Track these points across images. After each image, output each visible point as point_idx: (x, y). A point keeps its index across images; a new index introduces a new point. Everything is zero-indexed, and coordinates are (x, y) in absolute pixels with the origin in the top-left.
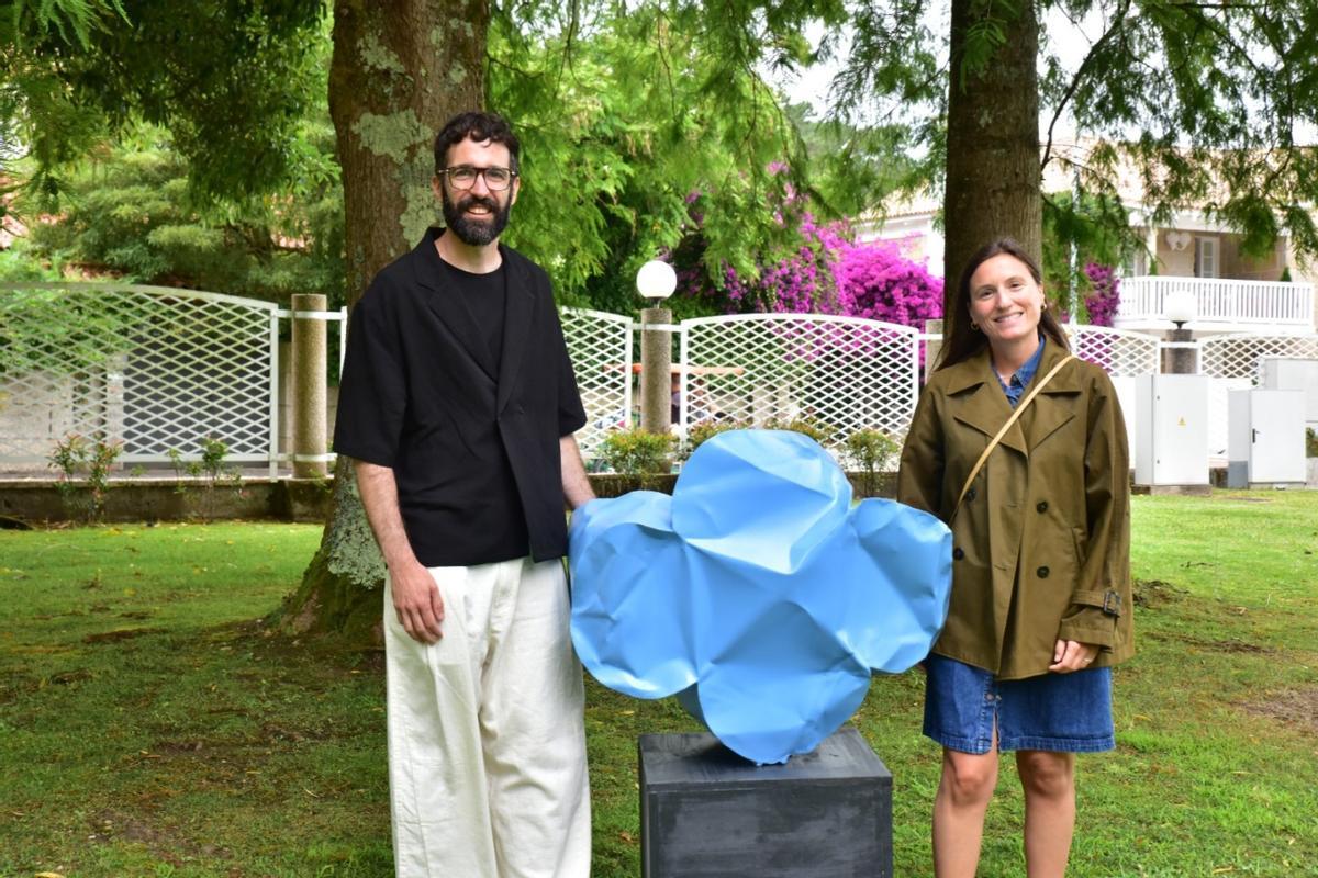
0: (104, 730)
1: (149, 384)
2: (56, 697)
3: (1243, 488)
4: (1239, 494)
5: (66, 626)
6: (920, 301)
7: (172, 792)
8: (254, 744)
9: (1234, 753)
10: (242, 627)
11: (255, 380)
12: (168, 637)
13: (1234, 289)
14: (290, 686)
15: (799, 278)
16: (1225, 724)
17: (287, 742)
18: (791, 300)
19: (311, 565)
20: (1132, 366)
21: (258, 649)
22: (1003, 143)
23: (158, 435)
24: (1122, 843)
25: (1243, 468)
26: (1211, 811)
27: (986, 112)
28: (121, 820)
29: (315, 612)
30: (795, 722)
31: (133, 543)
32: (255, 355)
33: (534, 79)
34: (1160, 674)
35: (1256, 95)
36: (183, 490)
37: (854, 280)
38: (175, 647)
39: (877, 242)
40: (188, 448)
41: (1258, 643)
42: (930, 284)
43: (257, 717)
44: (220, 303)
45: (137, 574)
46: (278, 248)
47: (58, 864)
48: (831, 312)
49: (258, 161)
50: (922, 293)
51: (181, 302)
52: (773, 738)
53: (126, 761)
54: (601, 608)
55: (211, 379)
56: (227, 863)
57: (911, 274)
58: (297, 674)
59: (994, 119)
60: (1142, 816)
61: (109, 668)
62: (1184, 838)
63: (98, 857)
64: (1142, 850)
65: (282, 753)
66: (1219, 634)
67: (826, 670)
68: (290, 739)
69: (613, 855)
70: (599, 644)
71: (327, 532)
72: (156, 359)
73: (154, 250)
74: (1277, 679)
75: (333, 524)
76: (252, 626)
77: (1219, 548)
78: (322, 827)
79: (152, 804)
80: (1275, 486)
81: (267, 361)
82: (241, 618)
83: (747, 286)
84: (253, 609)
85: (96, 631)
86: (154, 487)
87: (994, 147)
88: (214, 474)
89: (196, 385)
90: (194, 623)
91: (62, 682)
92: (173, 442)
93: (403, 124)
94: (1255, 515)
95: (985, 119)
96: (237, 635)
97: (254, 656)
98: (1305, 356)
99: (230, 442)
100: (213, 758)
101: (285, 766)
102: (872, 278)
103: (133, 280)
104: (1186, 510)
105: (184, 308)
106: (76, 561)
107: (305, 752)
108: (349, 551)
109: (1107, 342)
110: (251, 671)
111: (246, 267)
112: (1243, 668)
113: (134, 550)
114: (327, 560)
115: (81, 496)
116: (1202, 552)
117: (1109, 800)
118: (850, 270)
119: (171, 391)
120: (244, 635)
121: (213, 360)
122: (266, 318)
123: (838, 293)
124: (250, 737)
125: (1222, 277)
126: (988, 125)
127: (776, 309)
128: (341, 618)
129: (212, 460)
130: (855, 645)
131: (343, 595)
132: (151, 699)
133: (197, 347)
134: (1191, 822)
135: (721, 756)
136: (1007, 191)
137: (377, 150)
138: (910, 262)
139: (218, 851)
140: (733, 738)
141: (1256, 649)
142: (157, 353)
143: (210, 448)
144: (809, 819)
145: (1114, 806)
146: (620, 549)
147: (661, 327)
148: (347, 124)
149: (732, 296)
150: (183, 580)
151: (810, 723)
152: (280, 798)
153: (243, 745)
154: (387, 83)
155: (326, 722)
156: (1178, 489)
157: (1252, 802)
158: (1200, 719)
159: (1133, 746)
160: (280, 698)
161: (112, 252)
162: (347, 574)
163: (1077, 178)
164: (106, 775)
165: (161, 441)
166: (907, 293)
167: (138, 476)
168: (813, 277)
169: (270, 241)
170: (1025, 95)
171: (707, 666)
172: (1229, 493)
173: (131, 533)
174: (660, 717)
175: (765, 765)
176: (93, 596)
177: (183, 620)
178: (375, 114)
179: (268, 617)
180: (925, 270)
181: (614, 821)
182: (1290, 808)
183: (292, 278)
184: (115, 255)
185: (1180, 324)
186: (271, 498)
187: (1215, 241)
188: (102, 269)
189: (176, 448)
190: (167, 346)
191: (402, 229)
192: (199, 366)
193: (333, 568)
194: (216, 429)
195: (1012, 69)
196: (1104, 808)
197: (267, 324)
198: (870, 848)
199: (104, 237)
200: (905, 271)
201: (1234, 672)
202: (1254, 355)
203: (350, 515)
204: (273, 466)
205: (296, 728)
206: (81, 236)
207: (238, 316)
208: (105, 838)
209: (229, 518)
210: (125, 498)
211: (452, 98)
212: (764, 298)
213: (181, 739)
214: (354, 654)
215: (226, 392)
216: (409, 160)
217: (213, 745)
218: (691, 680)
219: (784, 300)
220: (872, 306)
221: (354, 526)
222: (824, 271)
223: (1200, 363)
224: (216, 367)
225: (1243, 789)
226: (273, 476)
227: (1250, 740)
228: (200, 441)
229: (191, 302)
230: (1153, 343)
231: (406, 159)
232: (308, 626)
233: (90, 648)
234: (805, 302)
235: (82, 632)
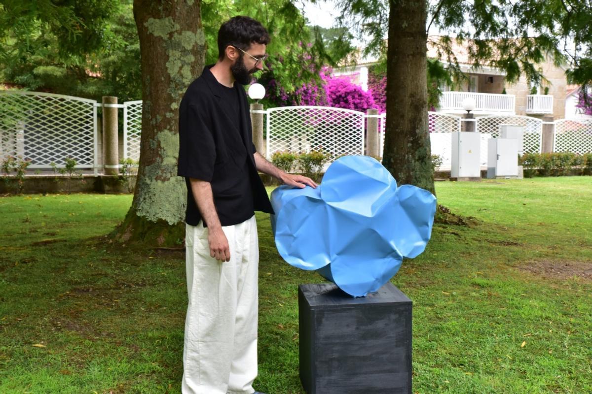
0: (48, 283)
1: (42, 135)
2: (24, 269)
3: (492, 179)
4: (492, 181)
5: (21, 239)
6: (359, 101)
7: (84, 310)
8: (114, 289)
9: (519, 287)
10: (99, 239)
11: (87, 133)
12: (68, 243)
13: (484, 97)
14: (124, 264)
15: (310, 91)
16: (512, 274)
17: (128, 288)
18: (307, 100)
19: (128, 212)
20: (443, 128)
21: (108, 248)
22: (412, 35)
23: (46, 157)
24: (485, 325)
25: (493, 170)
26: (517, 311)
27: (405, 22)
28: (64, 322)
29: (131, 232)
30: (370, 279)
31: (39, 203)
32: (87, 122)
33: (209, 5)
34: (482, 255)
35: (511, 16)
36: (58, 180)
37: (332, 92)
38: (72, 247)
39: (341, 76)
40: (59, 162)
41: (515, 242)
42: (363, 94)
43: (113, 277)
44: (72, 100)
45: (45, 216)
46: (88, 76)
47: (41, 341)
48: (323, 105)
49: (90, 38)
50: (360, 98)
51: (55, 99)
52: (361, 286)
53: (61, 297)
54: (289, 232)
55: (68, 133)
56: (114, 340)
57: (355, 90)
58: (126, 258)
59: (408, 25)
60: (490, 314)
61: (45, 257)
62: (509, 322)
63: (58, 338)
64: (493, 328)
65: (127, 292)
66: (501, 238)
67: (384, 257)
68: (129, 286)
69: (277, 334)
70: (288, 247)
71: (135, 198)
72: (44, 124)
73: (36, 76)
74: (528, 256)
75: (138, 195)
76: (103, 238)
77: (489, 203)
78: (152, 324)
79: (76, 315)
80: (506, 178)
81: (92, 125)
82: (98, 235)
83: (289, 94)
84: (100, 231)
85: (35, 241)
86: (45, 179)
87: (408, 37)
88: (71, 173)
89: (62, 135)
90: (77, 237)
91: (25, 262)
92: (53, 159)
93: (167, 23)
94: (500, 189)
95: (405, 25)
96: (97, 242)
97: (107, 251)
98: (517, 125)
99: (77, 159)
100: (98, 295)
101: (130, 298)
102: (339, 92)
103: (27, 89)
104: (473, 187)
105: (56, 102)
106: (16, 210)
107: (136, 291)
108: (145, 206)
109: (434, 118)
110: (107, 257)
111: (77, 84)
112: (514, 252)
113: (40, 206)
114: (136, 210)
115: (13, 182)
116: (483, 205)
117: (475, 307)
118: (330, 88)
119: (51, 138)
120: (101, 242)
121: (69, 125)
122: (92, 107)
123: (326, 98)
124: (112, 286)
125: (479, 92)
126: (405, 26)
127: (301, 104)
128: (143, 235)
129: (70, 167)
130: (397, 247)
131: (143, 226)
132: (65, 270)
133: (62, 119)
134: (510, 316)
135: (338, 293)
136: (414, 55)
137: (156, 34)
138: (355, 85)
139: (109, 335)
140: (345, 286)
141: (516, 244)
142: (45, 121)
143: (69, 162)
144: (377, 320)
145: (477, 310)
146: (298, 206)
147: (259, 112)
148: (142, 23)
149: (283, 99)
150: (66, 219)
151: (377, 279)
152: (131, 311)
153: (110, 289)
154: (160, 5)
155: (143, 279)
156: (468, 179)
157: (532, 307)
158: (502, 273)
159: (479, 285)
160: (122, 269)
161: (17, 77)
162: (144, 216)
163: (438, 50)
164: (53, 302)
165: (47, 159)
166: (353, 98)
167: (38, 174)
168: (316, 91)
169: (85, 73)
170: (421, 15)
171: (335, 256)
172: (488, 181)
173: (37, 198)
174: (282, 275)
175: (357, 297)
176: (28, 226)
177: (72, 236)
178: (155, 18)
179: (110, 234)
180: (361, 88)
181: (273, 319)
182: (547, 309)
183: (97, 89)
184: (18, 78)
185: (469, 111)
186: (94, 184)
187: (477, 78)
188: (13, 85)
189: (54, 162)
190: (49, 118)
191: (167, 68)
192: (63, 127)
193: (138, 214)
194: (71, 154)
195: (416, 3)
196: (473, 311)
197: (92, 109)
198: (403, 331)
199: (14, 71)
200: (353, 89)
201: (511, 254)
202: (497, 124)
203: (145, 191)
204: (96, 170)
205: (131, 282)
206: (3, 70)
207: (80, 106)
208: (59, 330)
209: (77, 192)
210: (33, 183)
211: (188, 12)
212: (296, 100)
213: (82, 287)
214: (150, 250)
215: (75, 138)
216: (170, 38)
217: (97, 289)
218: (327, 262)
219: (305, 100)
220: (339, 103)
221: (147, 196)
222: (321, 88)
223: (477, 127)
224: (70, 128)
225: (526, 302)
226: (96, 174)
227: (524, 282)
228: (64, 159)
229: (59, 100)
230: (458, 119)
231: (168, 38)
232: (129, 238)
233: (34, 248)
234: (313, 101)
235: (28, 241)
